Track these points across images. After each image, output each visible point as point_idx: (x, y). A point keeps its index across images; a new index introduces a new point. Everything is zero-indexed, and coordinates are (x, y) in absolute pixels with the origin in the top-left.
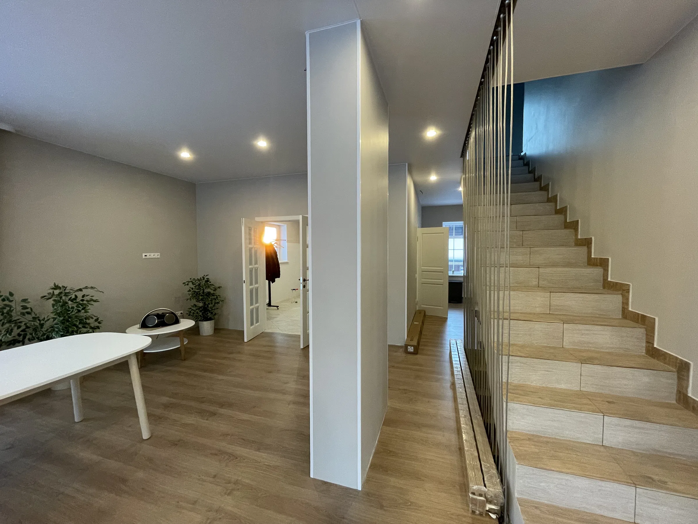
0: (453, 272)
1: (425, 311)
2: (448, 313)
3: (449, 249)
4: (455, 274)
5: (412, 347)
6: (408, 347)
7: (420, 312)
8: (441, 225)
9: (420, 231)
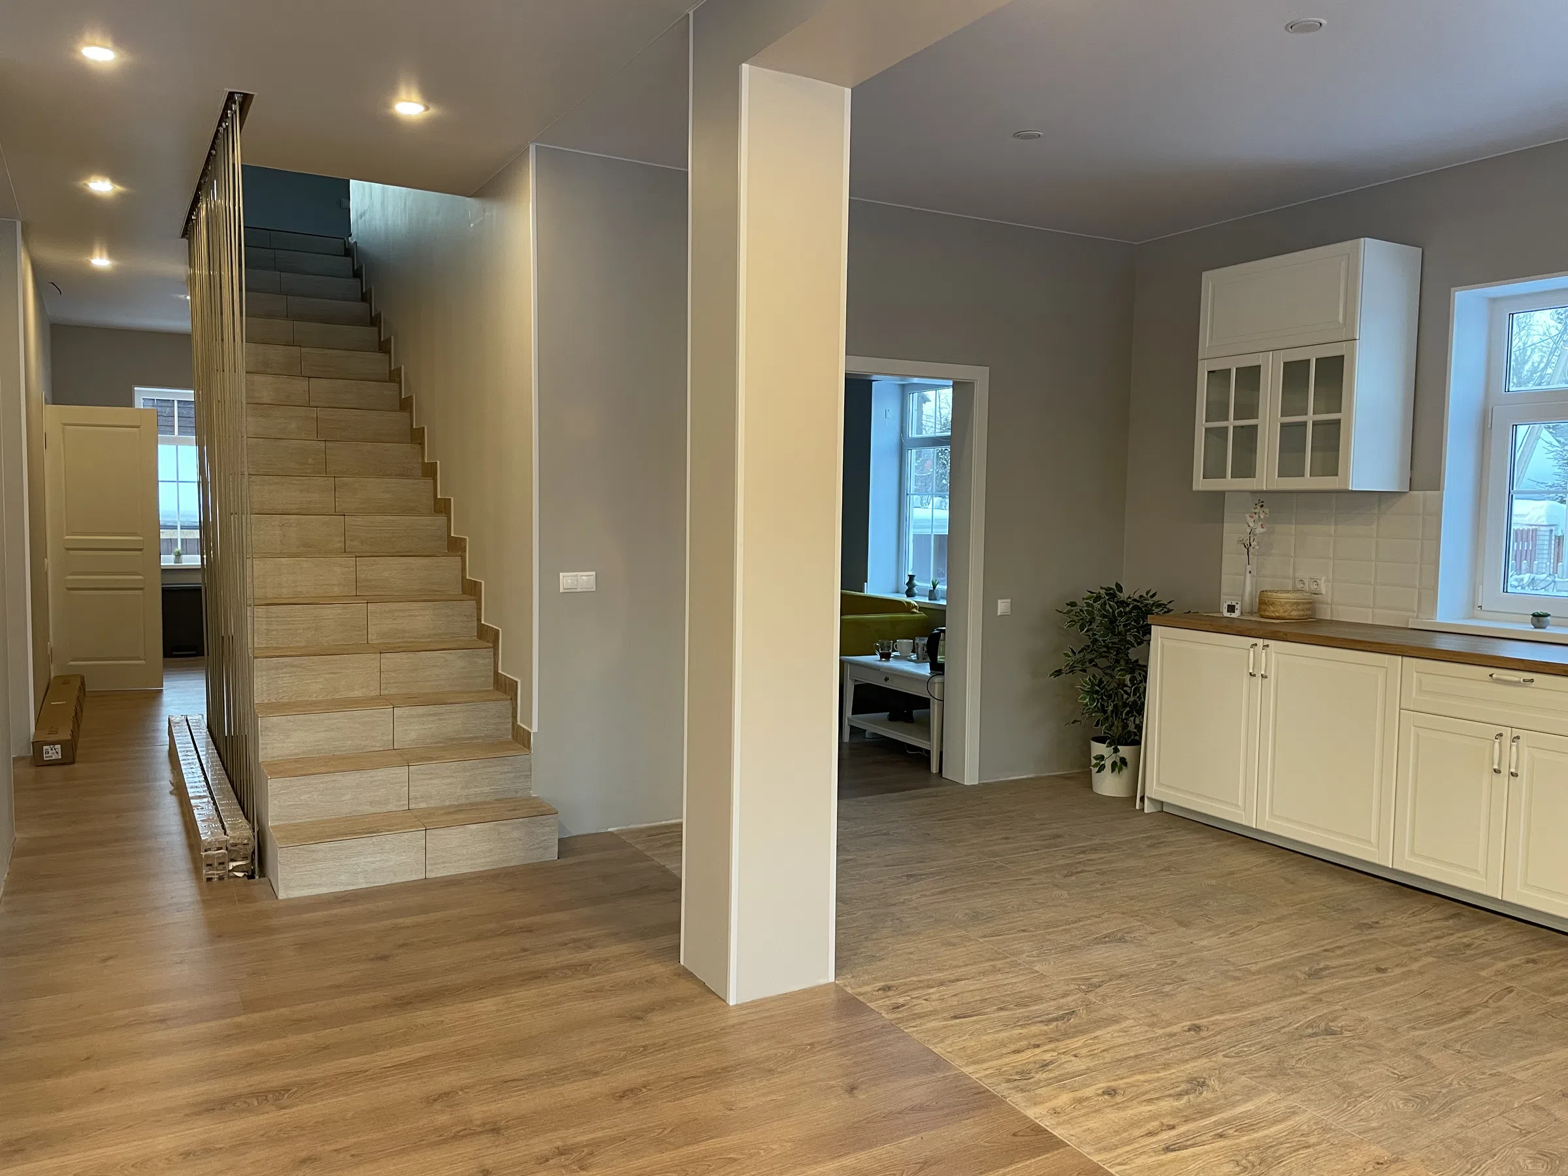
0: (178, 555)
1: (83, 678)
2: (164, 680)
3: (160, 479)
4: (183, 564)
5: (58, 747)
6: (45, 747)
7: (65, 680)
8: (130, 403)
9: (53, 415)
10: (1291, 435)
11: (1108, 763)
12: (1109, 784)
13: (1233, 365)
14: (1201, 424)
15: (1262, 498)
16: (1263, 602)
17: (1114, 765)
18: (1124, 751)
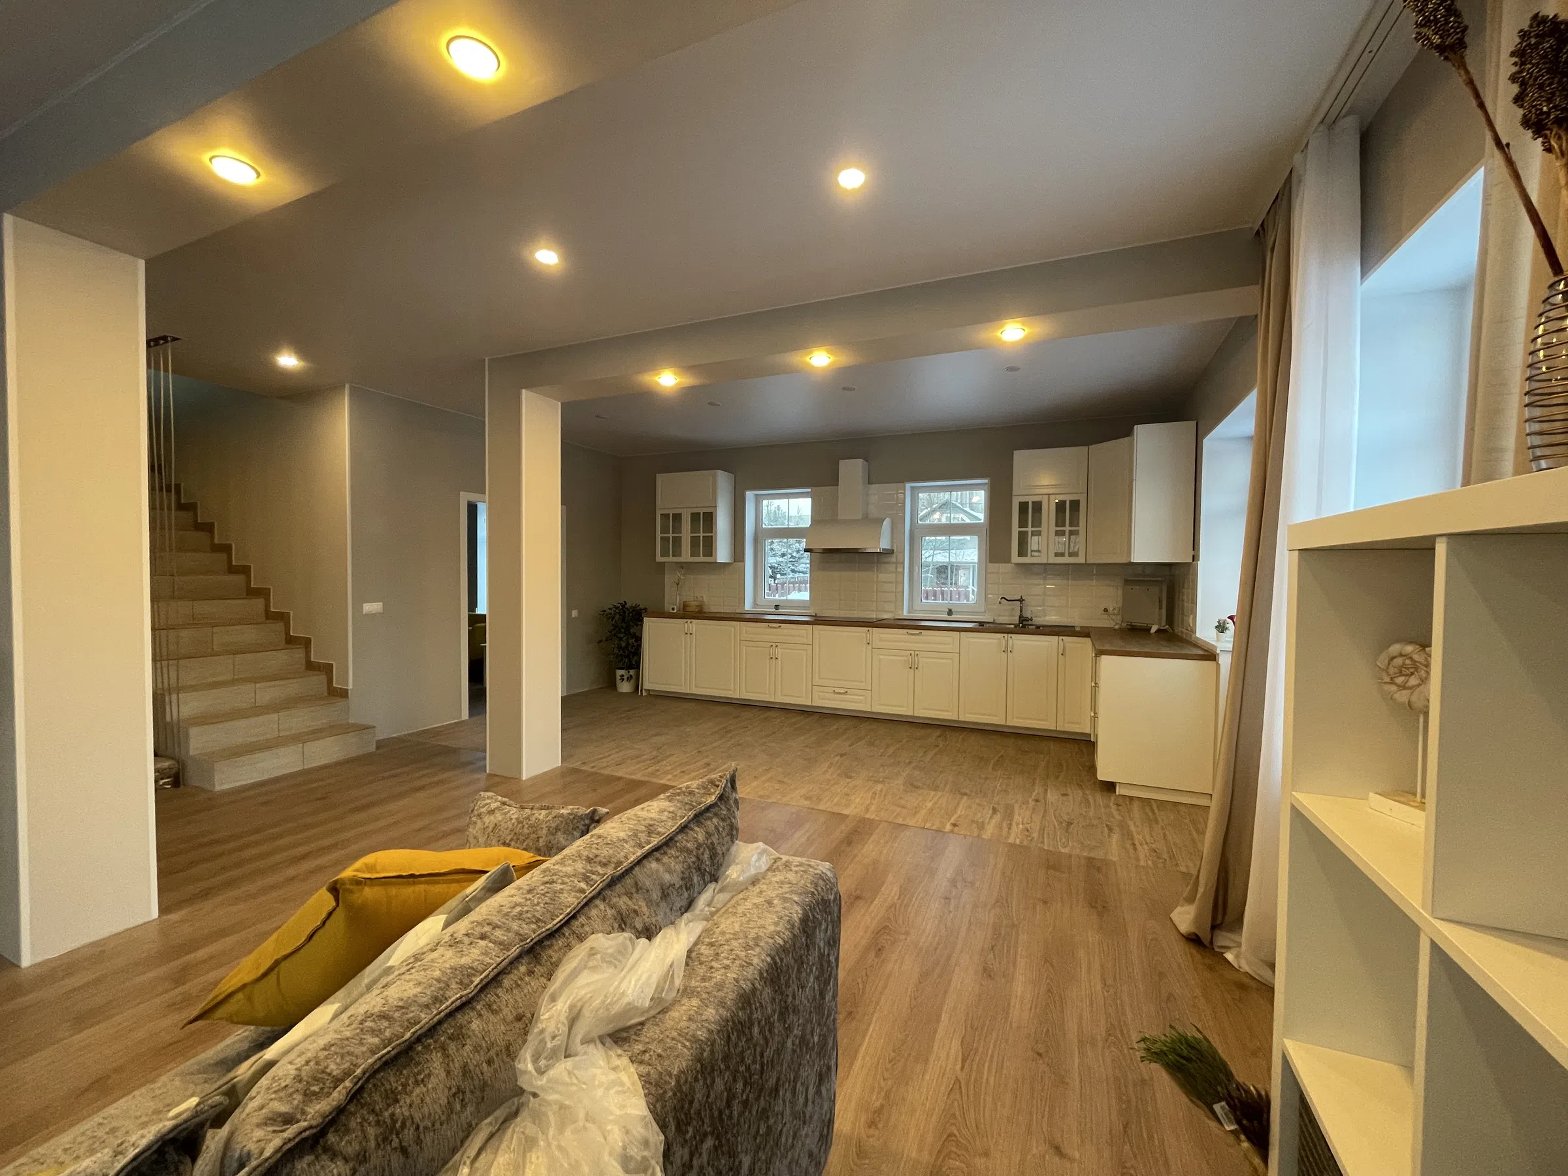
10: (694, 541)
11: (625, 678)
12: (625, 687)
13: (671, 512)
14: (659, 535)
15: (682, 565)
16: (685, 605)
17: (628, 678)
18: (632, 672)
